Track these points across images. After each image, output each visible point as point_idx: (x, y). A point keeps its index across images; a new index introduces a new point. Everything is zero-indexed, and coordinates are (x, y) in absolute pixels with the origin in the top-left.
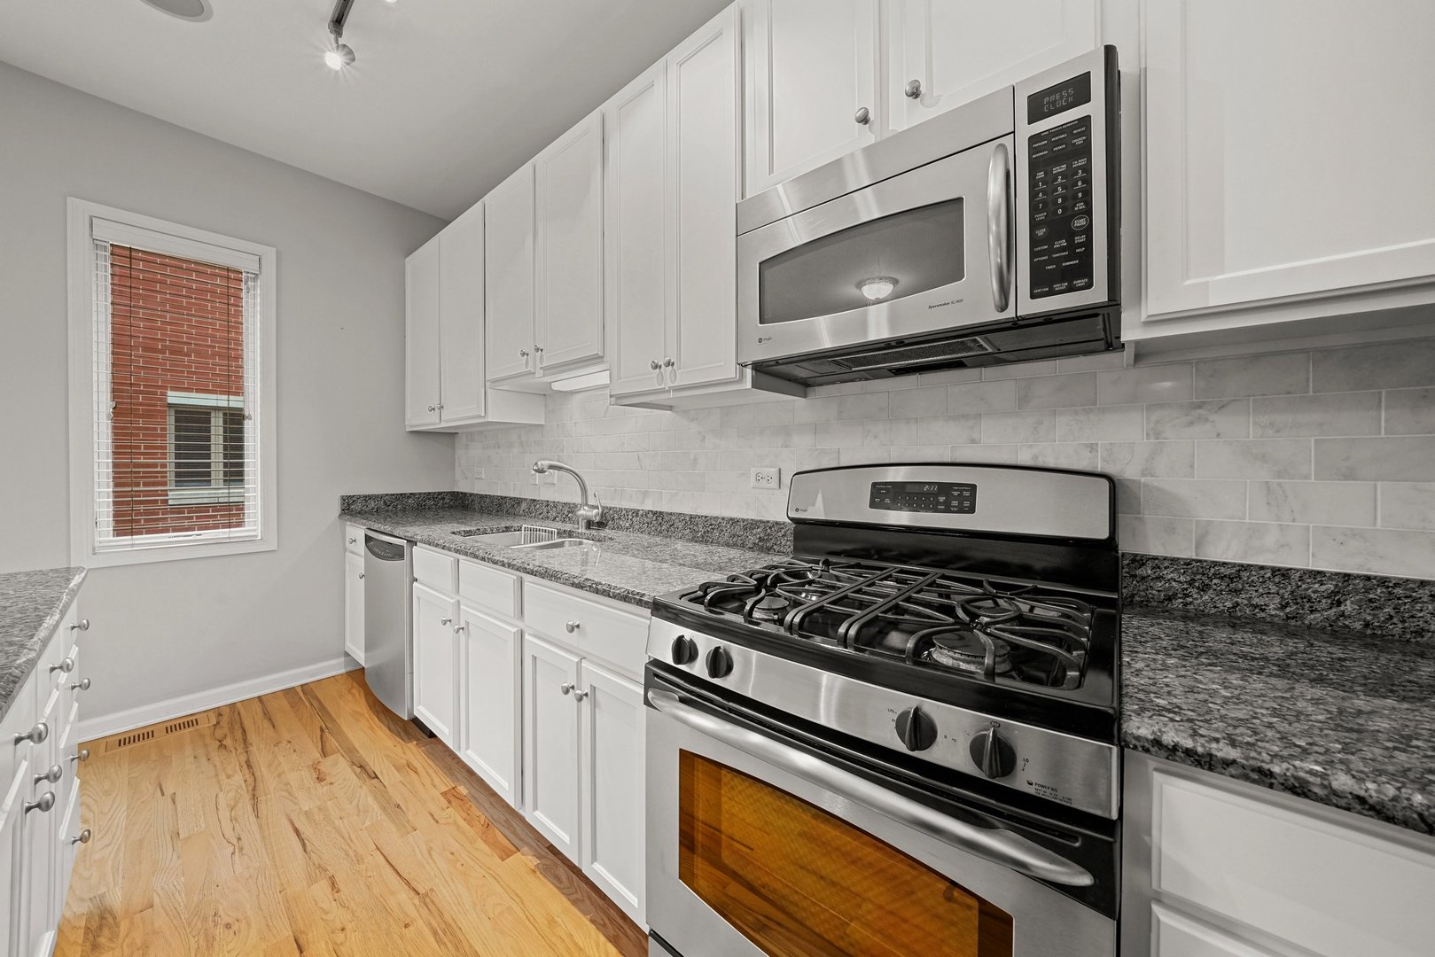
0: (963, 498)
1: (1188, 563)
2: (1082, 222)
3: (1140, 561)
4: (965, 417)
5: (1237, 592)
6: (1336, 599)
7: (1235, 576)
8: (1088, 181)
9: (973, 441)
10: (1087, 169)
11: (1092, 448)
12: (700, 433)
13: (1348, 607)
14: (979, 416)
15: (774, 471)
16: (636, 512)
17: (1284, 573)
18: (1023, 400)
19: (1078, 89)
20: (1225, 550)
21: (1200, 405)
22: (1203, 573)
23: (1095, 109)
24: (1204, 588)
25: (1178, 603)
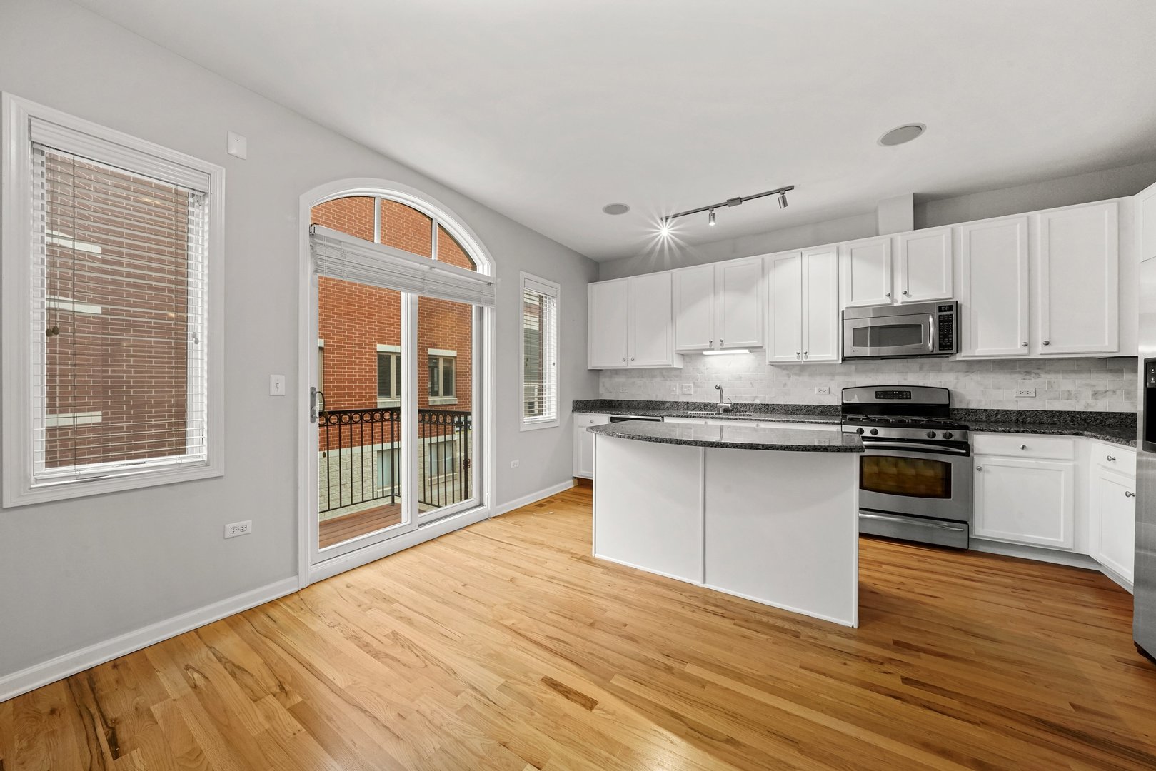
0: (908, 395)
1: (965, 409)
2: (950, 336)
3: (954, 410)
4: (902, 372)
5: (976, 415)
6: (996, 415)
7: (976, 412)
8: (952, 328)
9: (905, 379)
10: (952, 325)
11: (941, 382)
12: (788, 374)
13: (999, 417)
14: (907, 373)
15: (827, 388)
16: (752, 405)
17: (986, 410)
18: (921, 369)
19: (950, 308)
20: (973, 406)
21: (967, 372)
22: (969, 412)
23: (954, 313)
24: (969, 415)
25: (963, 419)
